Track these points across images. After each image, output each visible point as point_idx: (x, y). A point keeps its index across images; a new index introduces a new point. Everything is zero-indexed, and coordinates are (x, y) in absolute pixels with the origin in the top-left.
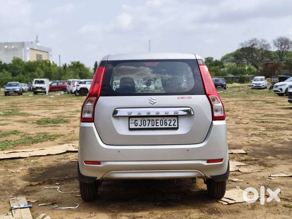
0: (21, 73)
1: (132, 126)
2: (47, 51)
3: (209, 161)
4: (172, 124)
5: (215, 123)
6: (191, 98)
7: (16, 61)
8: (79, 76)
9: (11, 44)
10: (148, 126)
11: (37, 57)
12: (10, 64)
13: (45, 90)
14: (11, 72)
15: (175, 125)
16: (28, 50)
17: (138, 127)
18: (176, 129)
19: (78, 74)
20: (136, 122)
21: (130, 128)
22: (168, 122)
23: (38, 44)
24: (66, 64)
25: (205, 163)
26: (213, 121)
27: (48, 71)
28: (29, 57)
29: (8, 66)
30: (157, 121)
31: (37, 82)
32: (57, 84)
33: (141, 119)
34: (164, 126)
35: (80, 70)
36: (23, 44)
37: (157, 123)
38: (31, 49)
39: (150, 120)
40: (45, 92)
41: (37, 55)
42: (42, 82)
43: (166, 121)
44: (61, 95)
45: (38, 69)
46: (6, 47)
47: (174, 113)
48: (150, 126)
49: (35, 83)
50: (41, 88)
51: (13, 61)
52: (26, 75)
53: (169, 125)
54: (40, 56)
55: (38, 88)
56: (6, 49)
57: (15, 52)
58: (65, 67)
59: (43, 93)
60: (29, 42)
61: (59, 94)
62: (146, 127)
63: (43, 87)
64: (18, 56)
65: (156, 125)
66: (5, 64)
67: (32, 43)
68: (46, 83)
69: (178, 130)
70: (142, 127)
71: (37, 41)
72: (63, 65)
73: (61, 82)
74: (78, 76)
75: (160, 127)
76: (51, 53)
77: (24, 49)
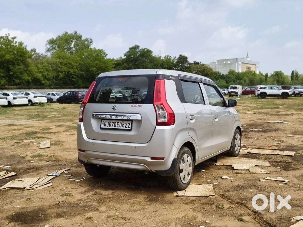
0: (232, 81)
1: (103, 126)
2: (255, 64)
3: (153, 158)
4: (127, 126)
5: (158, 127)
6: (141, 106)
7: (231, 73)
8: (277, 83)
9: (228, 60)
10: (112, 126)
11: (247, 69)
12: (227, 75)
13: (237, 93)
14: (226, 80)
15: (129, 127)
16: (240, 64)
17: (106, 127)
18: (130, 130)
19: (276, 81)
20: (105, 123)
21: (101, 127)
22: (125, 125)
23: (248, 59)
24: (267, 74)
25: (149, 159)
26: (157, 126)
27: (251, 79)
28: (240, 69)
29: (225, 76)
30: (118, 124)
31: (232, 88)
32: (251, 89)
33: (109, 121)
34: (122, 128)
35: (278, 78)
36: (237, 59)
37: (117, 125)
38: (242, 63)
39: (113, 122)
40: (238, 95)
41: (247, 67)
42: (236, 88)
43: (124, 124)
44: (249, 97)
45: (245, 77)
46: (224, 62)
47: (128, 118)
48: (113, 127)
49: (231, 89)
50: (234, 92)
51: (229, 72)
52: (235, 82)
53: (125, 127)
54: (249, 68)
55: (232, 92)
56: (224, 64)
57: (231, 66)
58: (267, 75)
59: (236, 96)
60: (241, 58)
61: (247, 97)
62: (111, 127)
63: (236, 92)
64: (232, 69)
65: (117, 127)
66: (223, 75)
67: (244, 58)
68: (239, 89)
69: (131, 131)
70: (109, 127)
71: (247, 57)
72: (265, 74)
73: (249, 88)
74: (275, 82)
75: (119, 128)
76: (258, 66)
77: (237, 64)
